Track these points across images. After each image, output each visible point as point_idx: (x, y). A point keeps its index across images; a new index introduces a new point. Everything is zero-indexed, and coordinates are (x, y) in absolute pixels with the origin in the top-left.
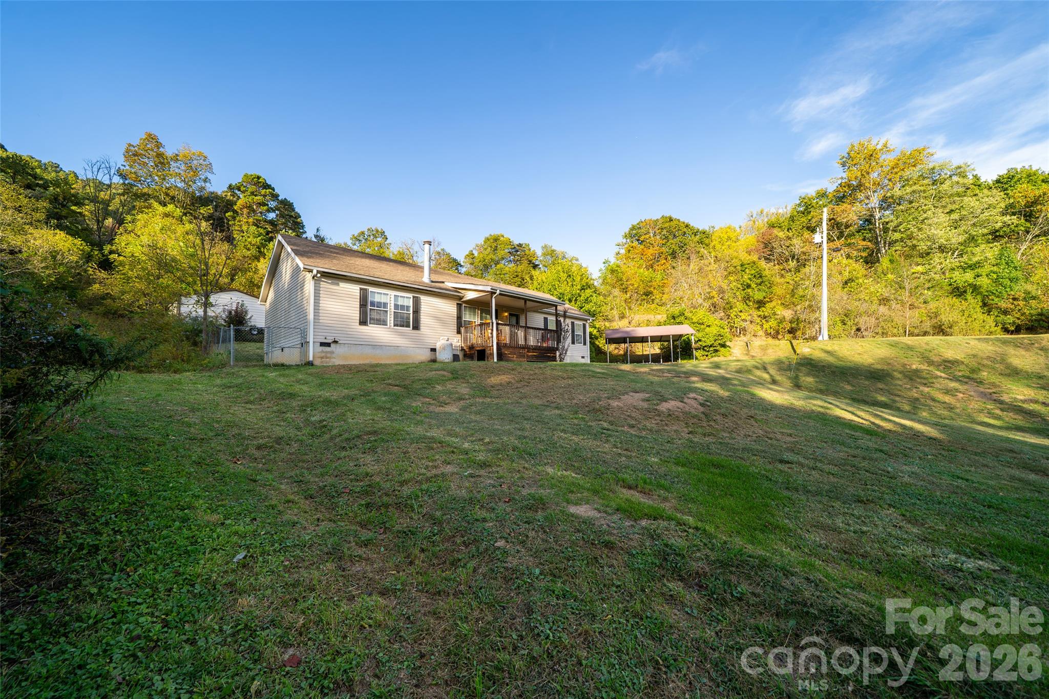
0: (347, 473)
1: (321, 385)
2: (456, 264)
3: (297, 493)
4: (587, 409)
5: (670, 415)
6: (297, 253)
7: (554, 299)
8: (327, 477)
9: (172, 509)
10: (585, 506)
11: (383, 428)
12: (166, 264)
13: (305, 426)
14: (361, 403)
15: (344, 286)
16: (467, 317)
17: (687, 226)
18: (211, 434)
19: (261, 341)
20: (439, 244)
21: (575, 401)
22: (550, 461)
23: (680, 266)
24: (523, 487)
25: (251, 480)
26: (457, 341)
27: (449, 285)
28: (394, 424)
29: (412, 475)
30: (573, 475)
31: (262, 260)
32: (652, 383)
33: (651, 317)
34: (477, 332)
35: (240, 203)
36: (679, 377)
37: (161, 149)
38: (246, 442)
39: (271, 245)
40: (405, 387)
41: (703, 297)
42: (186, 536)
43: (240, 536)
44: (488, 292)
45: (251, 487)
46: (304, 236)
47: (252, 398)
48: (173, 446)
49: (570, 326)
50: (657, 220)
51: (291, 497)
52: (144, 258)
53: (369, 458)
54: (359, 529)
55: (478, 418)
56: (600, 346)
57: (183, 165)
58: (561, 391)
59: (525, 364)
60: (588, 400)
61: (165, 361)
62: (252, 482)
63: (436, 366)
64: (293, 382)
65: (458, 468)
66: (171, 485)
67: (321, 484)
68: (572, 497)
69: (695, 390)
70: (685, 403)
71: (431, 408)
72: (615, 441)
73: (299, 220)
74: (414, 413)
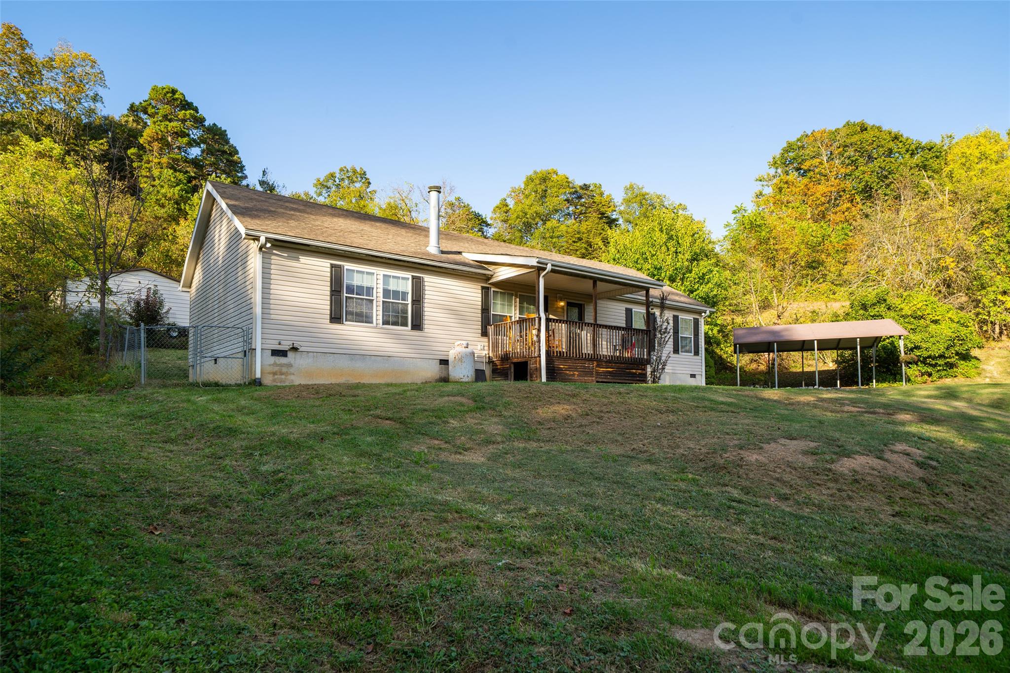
0: (316, 554)
1: (273, 416)
2: (479, 222)
3: (242, 582)
4: (702, 465)
5: (856, 481)
6: (236, 211)
7: (642, 276)
8: (285, 559)
9: (63, 602)
10: (702, 631)
11: (370, 486)
12: (45, 231)
13: (252, 479)
14: (336, 446)
15: (307, 261)
16: (499, 308)
17: (896, 138)
18: (115, 488)
19: (184, 347)
20: (452, 190)
21: (681, 451)
22: (639, 550)
23: (881, 213)
24: (594, 591)
25: (175, 560)
26: (482, 348)
27: (470, 256)
28: (385, 480)
29: (415, 561)
30: (680, 576)
31: (182, 221)
32: (820, 422)
33: (818, 305)
34: (514, 333)
35: (147, 133)
36: (874, 413)
37: (28, 51)
38: (167, 502)
39: (195, 198)
40: (401, 421)
41: (925, 267)
42: (84, 643)
43: (161, 645)
44: (532, 267)
45: (175, 572)
46: (244, 183)
47: (173, 435)
48: (62, 506)
49: (671, 322)
50: (837, 131)
51: (234, 588)
52: (10, 221)
53: (348, 532)
54: (335, 643)
55: (517, 474)
56: (725, 356)
57: (61, 75)
58: (656, 432)
59: (594, 387)
60: (704, 450)
61: (46, 378)
62: (176, 564)
63: (449, 388)
64: (233, 410)
65: (487, 554)
66: (61, 565)
67: (277, 570)
68: (679, 613)
69: (907, 437)
70: (886, 460)
71: (443, 456)
72: (753, 522)
73: (235, 158)
74: (416, 463)
